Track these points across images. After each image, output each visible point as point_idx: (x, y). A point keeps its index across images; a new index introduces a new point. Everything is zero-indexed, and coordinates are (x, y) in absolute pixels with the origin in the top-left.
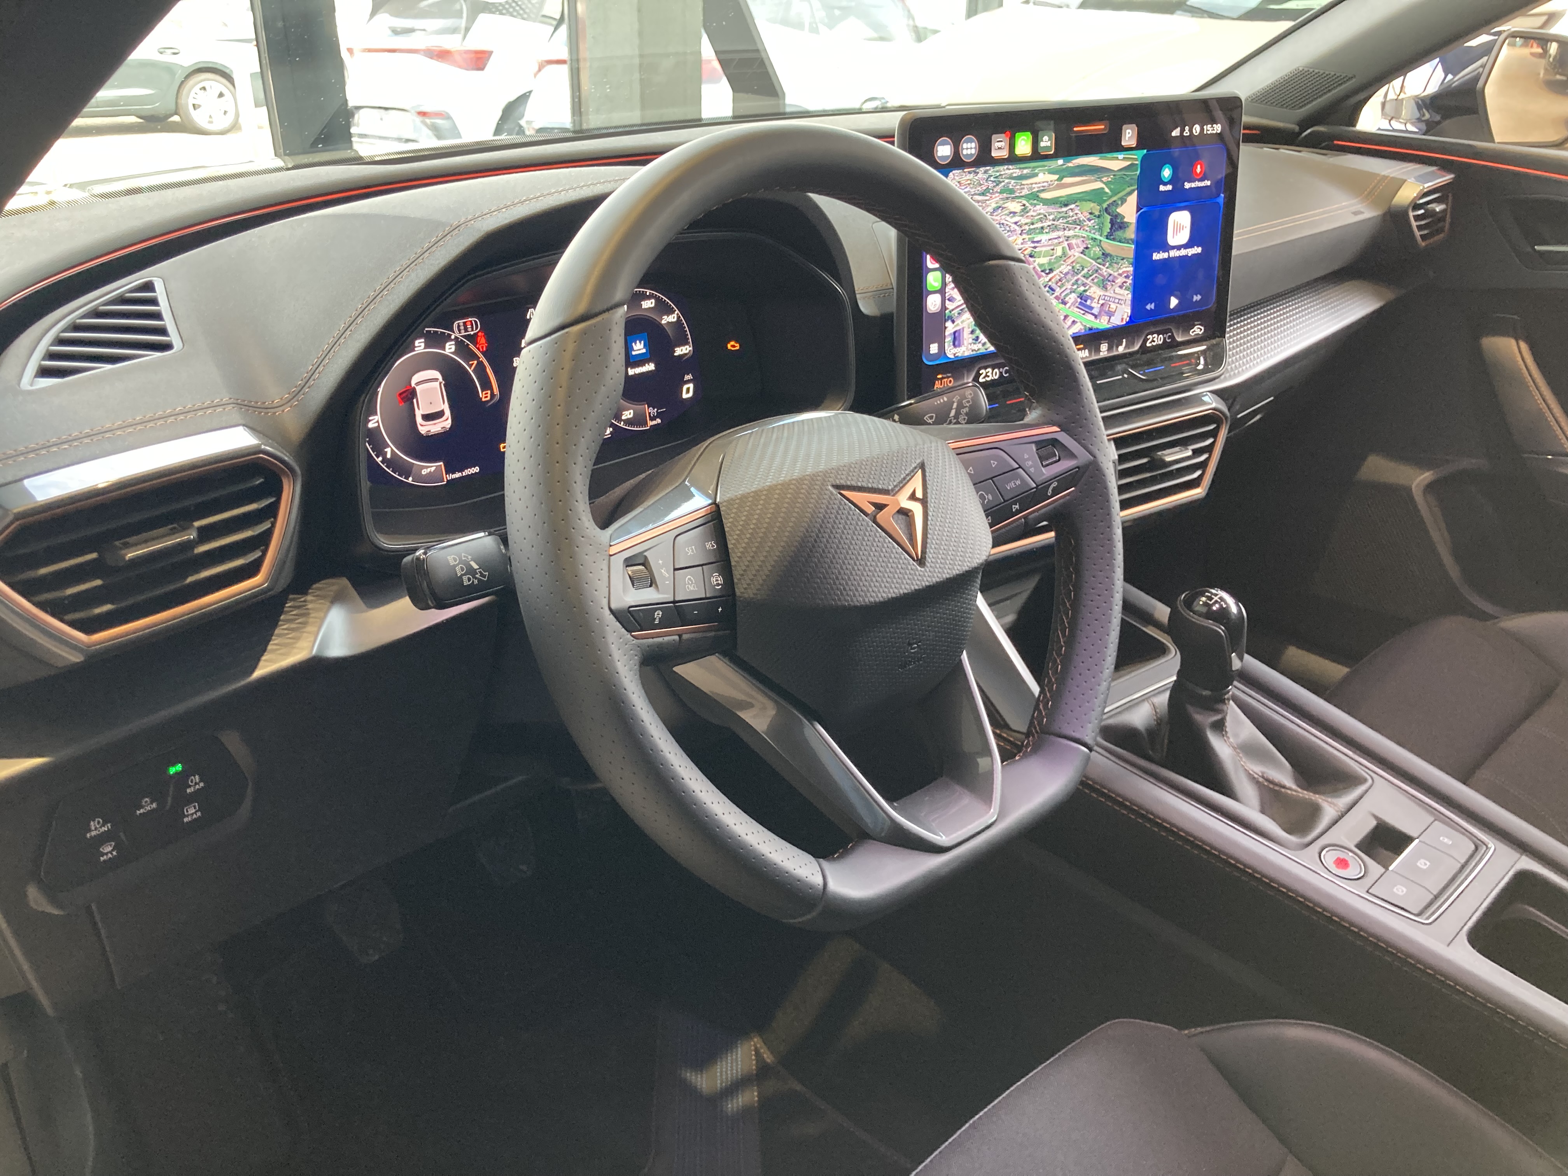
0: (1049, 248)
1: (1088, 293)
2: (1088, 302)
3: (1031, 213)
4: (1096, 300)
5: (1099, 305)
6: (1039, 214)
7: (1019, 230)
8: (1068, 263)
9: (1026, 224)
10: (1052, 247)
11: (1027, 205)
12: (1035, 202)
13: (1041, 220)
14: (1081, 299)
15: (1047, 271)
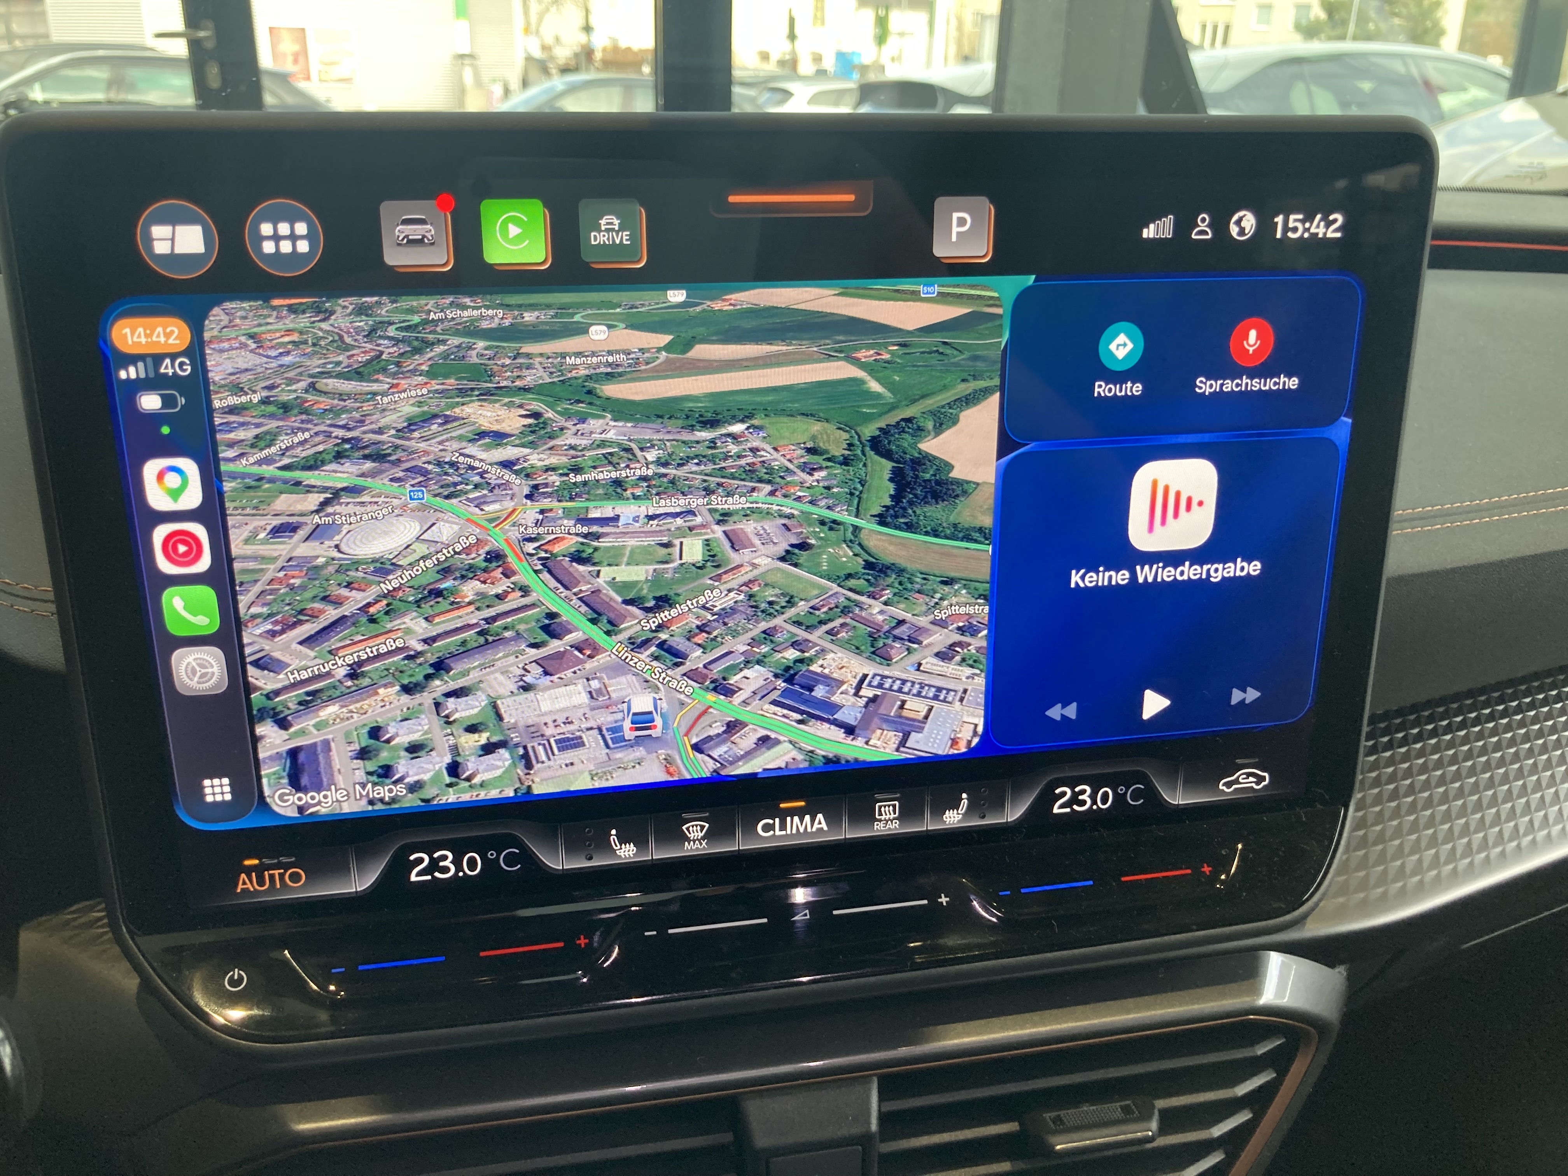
0: (652, 540)
1: (815, 668)
2: (820, 692)
3: (569, 439)
4: (849, 688)
5: (862, 702)
6: (603, 444)
7: (522, 486)
8: (734, 584)
9: (548, 469)
10: (665, 540)
11: (550, 414)
12: (581, 407)
13: (609, 460)
14: (790, 680)
15: (651, 603)
